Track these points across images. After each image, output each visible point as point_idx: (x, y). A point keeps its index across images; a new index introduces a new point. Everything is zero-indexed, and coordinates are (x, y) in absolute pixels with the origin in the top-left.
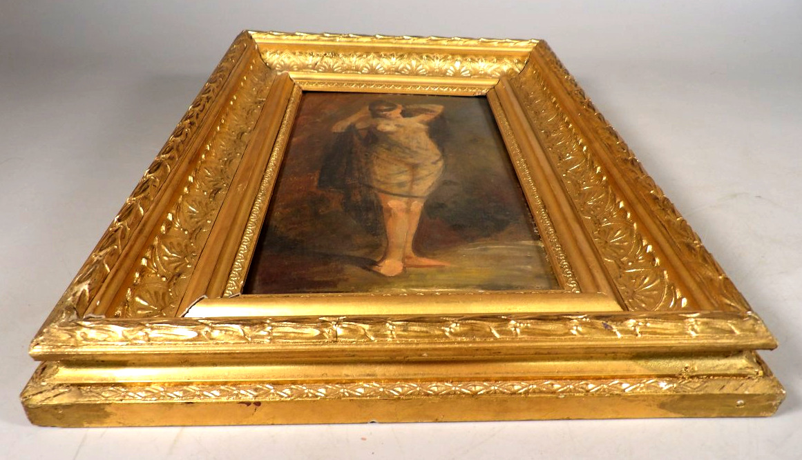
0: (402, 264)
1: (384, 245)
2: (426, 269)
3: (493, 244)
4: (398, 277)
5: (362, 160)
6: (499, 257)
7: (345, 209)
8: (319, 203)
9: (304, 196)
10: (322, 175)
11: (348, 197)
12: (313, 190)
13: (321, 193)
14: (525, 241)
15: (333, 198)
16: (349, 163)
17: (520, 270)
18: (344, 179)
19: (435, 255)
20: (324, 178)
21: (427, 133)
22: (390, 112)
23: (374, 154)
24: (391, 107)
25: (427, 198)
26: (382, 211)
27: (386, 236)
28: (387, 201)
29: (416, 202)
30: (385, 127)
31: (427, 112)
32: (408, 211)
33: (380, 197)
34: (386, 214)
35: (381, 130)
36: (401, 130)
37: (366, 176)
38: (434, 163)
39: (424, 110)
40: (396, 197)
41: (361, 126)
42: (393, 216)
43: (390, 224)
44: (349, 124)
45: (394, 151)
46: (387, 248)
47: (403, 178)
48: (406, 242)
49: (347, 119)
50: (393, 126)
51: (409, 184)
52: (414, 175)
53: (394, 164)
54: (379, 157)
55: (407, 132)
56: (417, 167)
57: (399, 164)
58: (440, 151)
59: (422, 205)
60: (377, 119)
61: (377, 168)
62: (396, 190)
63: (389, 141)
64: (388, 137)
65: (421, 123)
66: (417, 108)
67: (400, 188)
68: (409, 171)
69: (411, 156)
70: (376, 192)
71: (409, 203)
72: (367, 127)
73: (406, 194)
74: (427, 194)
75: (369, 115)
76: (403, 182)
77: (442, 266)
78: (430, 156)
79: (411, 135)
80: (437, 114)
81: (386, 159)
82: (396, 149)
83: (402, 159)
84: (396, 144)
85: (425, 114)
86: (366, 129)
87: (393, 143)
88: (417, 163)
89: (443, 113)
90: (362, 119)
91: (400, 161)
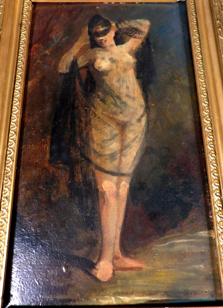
0: (112, 266)
1: (100, 242)
2: (129, 271)
3: (179, 237)
4: (109, 282)
5: (83, 119)
6: (181, 255)
7: (71, 194)
8: (51, 184)
9: (40, 173)
10: (52, 143)
11: (72, 176)
12: (47, 165)
13: (52, 170)
14: (202, 230)
15: (61, 178)
16: (73, 123)
17: (195, 271)
18: (69, 149)
19: (135, 254)
20: (54, 147)
21: (135, 70)
22: (105, 37)
23: (92, 108)
24: (106, 28)
25: (132, 176)
26: (98, 196)
27: (101, 230)
28: (102, 182)
29: (123, 182)
30: (101, 62)
31: (136, 33)
32: (117, 195)
33: (97, 176)
34: (101, 200)
35: (97, 68)
36: (114, 67)
37: (86, 144)
38: (139, 120)
39: (133, 30)
40: (109, 176)
41: (81, 63)
42: (106, 203)
43: (104, 213)
44: (72, 59)
45: (108, 103)
46: (102, 245)
47: (115, 146)
48: (116, 238)
49: (70, 50)
50: (108, 61)
51: (119, 155)
52: (122, 141)
53: (108, 125)
54: (96, 113)
55: (119, 70)
56: (125, 127)
57: (111, 125)
58: (144, 99)
59: (128, 186)
60: (95, 49)
61: (94, 132)
62: (109, 166)
63: (104, 86)
64: (104, 80)
65: (130, 53)
66: (128, 27)
67: (112, 161)
68: (119, 136)
69: (121, 110)
70: (93, 168)
71: (118, 185)
72: (86, 64)
73: (116, 171)
74: (132, 169)
75: (88, 43)
76: (114, 153)
77: (140, 269)
78: (136, 109)
79: (122, 75)
80: (144, 36)
81: (102, 116)
82: (110, 100)
83: (114, 116)
84: (109, 92)
85: (135, 38)
86: (86, 67)
87: (107, 90)
88: (126, 121)
89: (149, 34)
90: (83, 51)
91: (112, 119)
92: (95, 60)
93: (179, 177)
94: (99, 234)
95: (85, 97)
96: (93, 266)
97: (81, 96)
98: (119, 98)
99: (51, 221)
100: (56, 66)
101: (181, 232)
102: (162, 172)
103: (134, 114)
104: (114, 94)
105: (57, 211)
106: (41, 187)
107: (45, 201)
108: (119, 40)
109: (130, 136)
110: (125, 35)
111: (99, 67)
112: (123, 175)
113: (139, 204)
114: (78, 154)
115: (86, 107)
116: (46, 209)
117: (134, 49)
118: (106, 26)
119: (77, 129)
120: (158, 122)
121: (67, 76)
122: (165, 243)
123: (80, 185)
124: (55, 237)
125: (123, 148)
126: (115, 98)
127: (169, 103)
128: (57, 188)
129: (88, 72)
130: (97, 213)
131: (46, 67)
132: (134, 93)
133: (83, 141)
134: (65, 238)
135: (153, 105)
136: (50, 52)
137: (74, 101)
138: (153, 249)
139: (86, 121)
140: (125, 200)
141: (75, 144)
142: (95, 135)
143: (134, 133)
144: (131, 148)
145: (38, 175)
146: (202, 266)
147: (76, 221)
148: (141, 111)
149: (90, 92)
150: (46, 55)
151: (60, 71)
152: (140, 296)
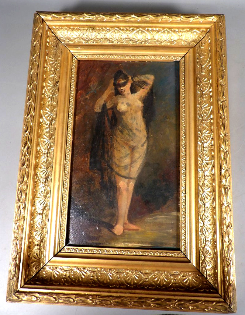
0: (123, 228)
2: (132, 231)
5: (109, 143)
6: (161, 224)
7: (101, 188)
8: (90, 182)
9: (84, 175)
10: (91, 157)
11: (102, 178)
12: (88, 170)
13: (91, 173)
14: (173, 212)
15: (96, 179)
16: (103, 146)
17: (167, 233)
18: (101, 162)
19: (136, 222)
20: (92, 160)
21: (142, 112)
22: (124, 87)
23: (115, 137)
24: (125, 81)
25: (136, 179)
26: (116, 190)
27: (118, 208)
28: (119, 182)
29: (131, 183)
30: (121, 106)
31: (145, 85)
32: (127, 190)
33: (116, 178)
34: (118, 192)
35: (119, 110)
36: (129, 109)
37: (111, 159)
38: (143, 145)
39: (143, 83)
40: (123, 179)
41: (109, 105)
42: (121, 194)
43: (119, 200)
44: (103, 102)
45: (124, 133)
46: (118, 217)
47: (127, 161)
48: (125, 213)
49: (102, 96)
50: (125, 105)
51: (129, 166)
52: (132, 158)
53: (124, 148)
54: (117, 140)
55: (132, 111)
56: (134, 150)
57: (126, 148)
58: (147, 132)
59: (134, 185)
60: (117, 96)
61: (115, 152)
62: (123, 173)
63: (123, 122)
64: (122, 118)
65: (140, 99)
66: (139, 80)
67: (125, 170)
68: (130, 155)
69: (132, 139)
70: (114, 174)
71: (128, 184)
72: (112, 106)
73: (128, 176)
74: (137, 175)
75: (113, 91)
76: (127, 165)
77: (138, 230)
78: (141, 138)
79: (134, 115)
80: (149, 87)
81: (120, 142)
82: (126, 131)
83: (128, 142)
84: (125, 126)
85: (143, 88)
86: (112, 108)
87: (124, 125)
88: (135, 145)
89: (153, 86)
90: (110, 97)
91: (127, 144)
92: (117, 104)
93: (163, 181)
94: (116, 211)
95: (111, 129)
96: (113, 227)
97: (108, 128)
98: (131, 130)
99: (90, 202)
100: (93, 107)
101: (162, 212)
102: (154, 178)
103: (140, 141)
104: (129, 127)
105: (93, 197)
106: (85, 183)
107: (87, 191)
108: (133, 90)
109: (137, 155)
110: (137, 86)
111: (119, 109)
112: (131, 178)
113: (140, 196)
114: (106, 165)
115: (111, 135)
116: (88, 196)
117: (142, 97)
118: (125, 79)
119: (105, 149)
120: (154, 147)
121: (100, 114)
122: (152, 217)
123: (106, 183)
124: (93, 211)
125: (132, 162)
126: (129, 130)
127: (162, 135)
128: (94, 184)
129: (113, 112)
130: (116, 199)
131: (87, 107)
132: (140, 127)
133: (109, 157)
134: (98, 212)
135: (152, 136)
136: (90, 97)
137: (104, 131)
138: (145, 220)
139: (111, 145)
140: (132, 193)
141: (104, 159)
142: (116, 154)
143: (139, 153)
144: (137, 162)
145: (83, 176)
146: (171, 231)
147: (104, 203)
148: (144, 140)
149: (113, 126)
150: (86, 99)
151: (96, 111)
152: (137, 244)
